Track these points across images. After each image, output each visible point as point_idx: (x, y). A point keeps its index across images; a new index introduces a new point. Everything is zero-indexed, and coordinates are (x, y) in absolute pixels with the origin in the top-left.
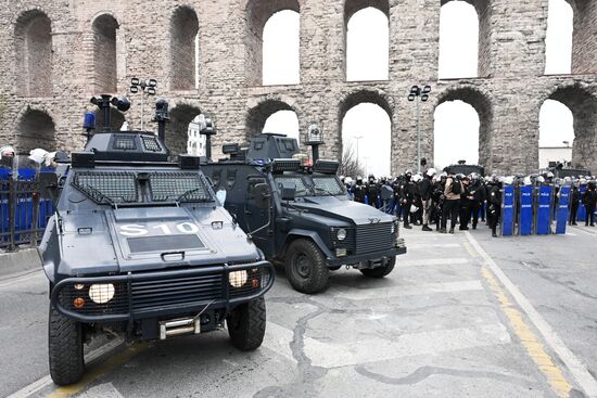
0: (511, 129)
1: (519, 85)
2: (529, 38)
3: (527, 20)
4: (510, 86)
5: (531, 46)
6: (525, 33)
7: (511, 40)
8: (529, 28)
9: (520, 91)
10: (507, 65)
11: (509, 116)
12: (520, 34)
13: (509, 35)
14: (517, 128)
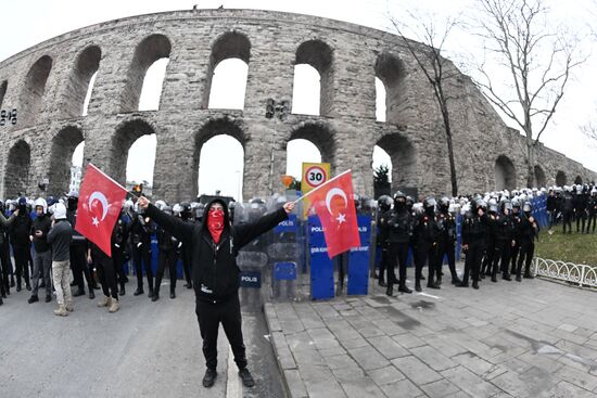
0: (168, 157)
1: (178, 116)
2: (191, 79)
3: (191, 65)
4: (171, 117)
5: (192, 85)
6: (189, 75)
7: (177, 80)
8: (192, 71)
9: (179, 123)
10: (171, 100)
11: (168, 145)
12: (185, 76)
13: (176, 76)
14: (173, 155)
